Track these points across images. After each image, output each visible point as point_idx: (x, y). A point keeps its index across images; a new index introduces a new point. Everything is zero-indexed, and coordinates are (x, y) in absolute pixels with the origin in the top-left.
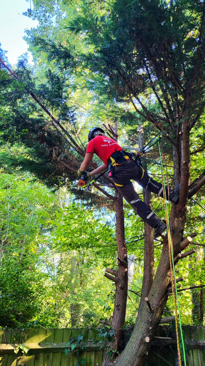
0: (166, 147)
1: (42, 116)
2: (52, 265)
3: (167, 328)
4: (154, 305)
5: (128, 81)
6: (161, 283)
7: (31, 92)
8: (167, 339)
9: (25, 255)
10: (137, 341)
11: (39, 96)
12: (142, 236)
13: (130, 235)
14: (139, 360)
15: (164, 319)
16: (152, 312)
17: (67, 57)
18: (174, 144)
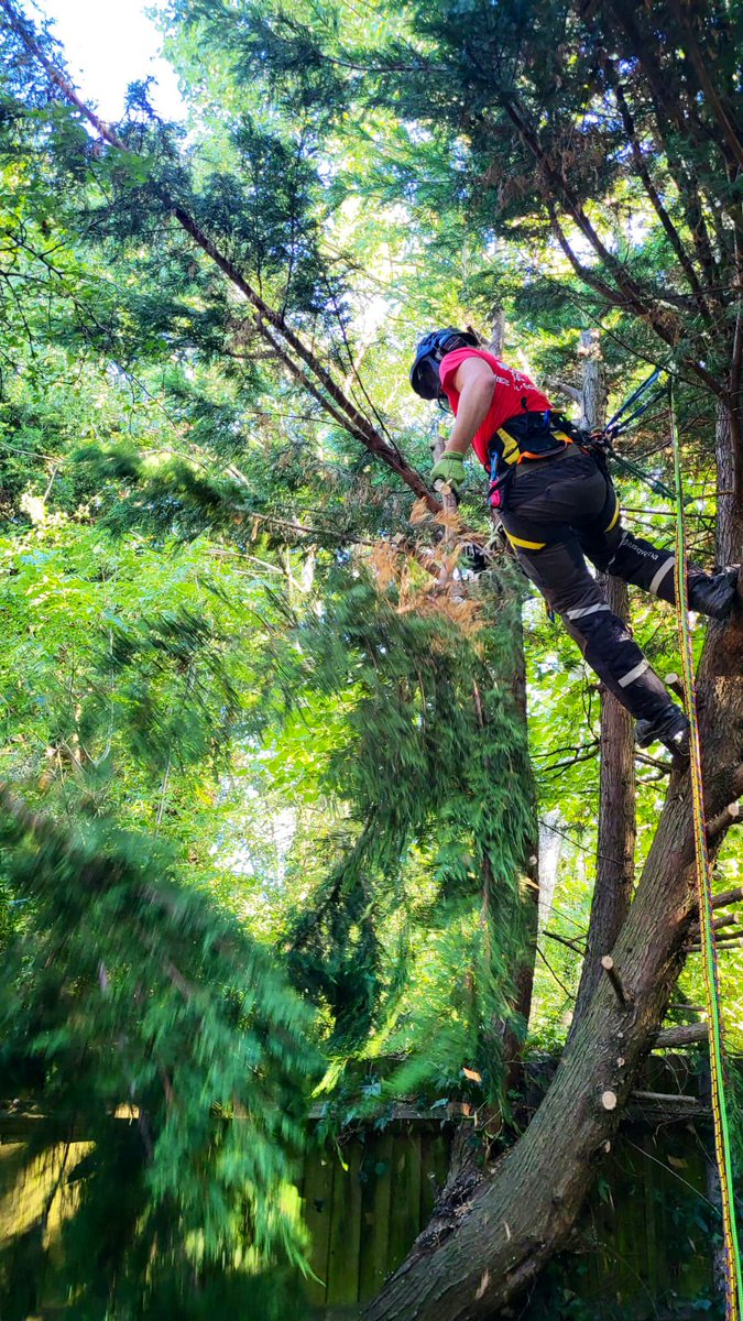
0: (687, 409)
1: (221, 298)
2: (266, 847)
3: (680, 1066)
4: (633, 986)
5: (544, 149)
6: (662, 908)
7: (176, 205)
8: (680, 1103)
9: (175, 813)
10: (572, 1104)
11: (207, 221)
12: (589, 746)
13: (546, 744)
14: (577, 1168)
15: (669, 1032)
16: (624, 1006)
17: (308, 62)
18: (722, 397)
